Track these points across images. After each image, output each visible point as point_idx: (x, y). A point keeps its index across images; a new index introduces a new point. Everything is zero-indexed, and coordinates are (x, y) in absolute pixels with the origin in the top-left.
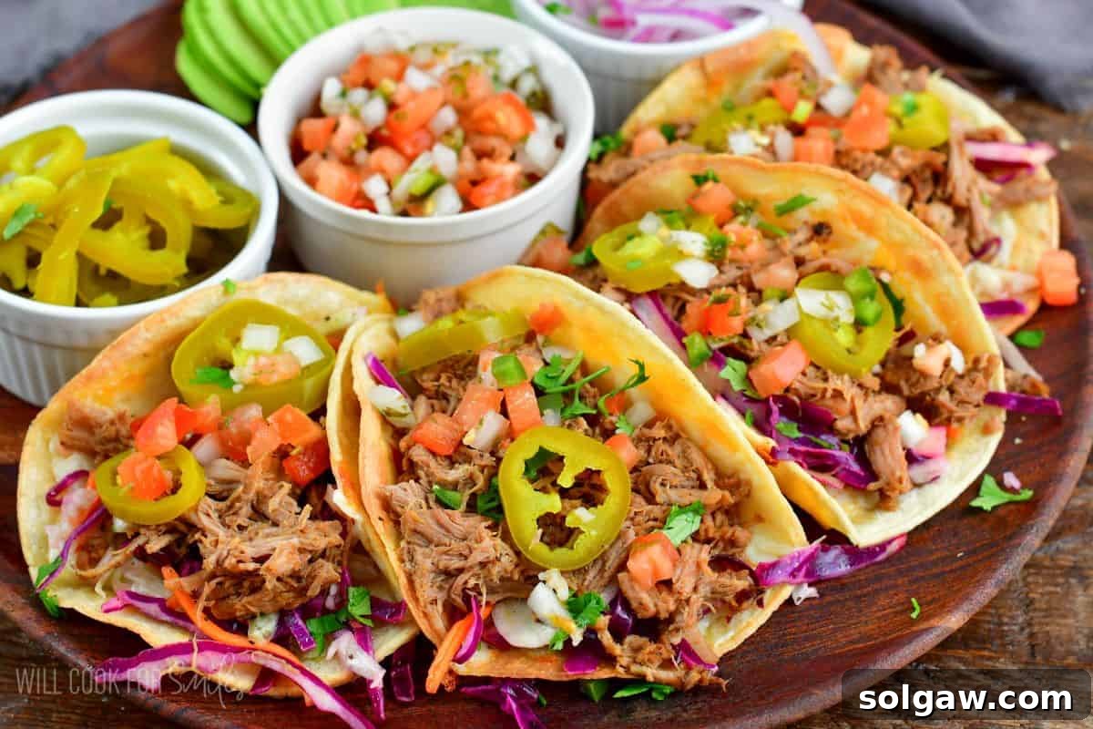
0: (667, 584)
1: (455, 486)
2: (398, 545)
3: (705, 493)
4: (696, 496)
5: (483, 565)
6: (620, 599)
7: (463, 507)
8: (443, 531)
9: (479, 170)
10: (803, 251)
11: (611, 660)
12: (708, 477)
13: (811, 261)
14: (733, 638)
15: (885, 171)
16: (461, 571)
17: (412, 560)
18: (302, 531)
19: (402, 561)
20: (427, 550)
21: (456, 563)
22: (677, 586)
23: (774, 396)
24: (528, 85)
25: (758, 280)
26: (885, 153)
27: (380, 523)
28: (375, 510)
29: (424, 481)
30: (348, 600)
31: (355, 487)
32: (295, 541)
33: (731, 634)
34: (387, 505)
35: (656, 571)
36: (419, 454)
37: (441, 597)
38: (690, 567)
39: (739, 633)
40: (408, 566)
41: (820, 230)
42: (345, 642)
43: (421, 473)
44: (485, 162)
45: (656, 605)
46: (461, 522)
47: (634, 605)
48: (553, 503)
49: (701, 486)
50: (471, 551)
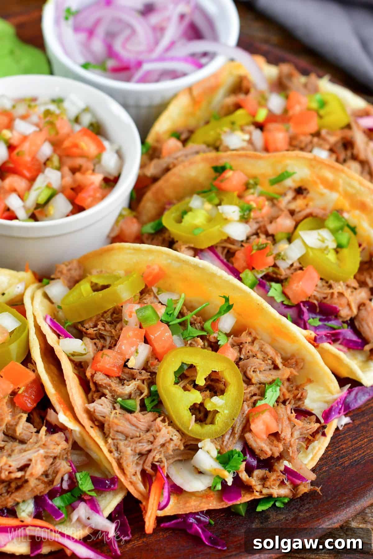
0: (276, 435)
1: (130, 397)
2: (106, 442)
3: (279, 372)
4: (274, 375)
5: (163, 445)
6: (247, 449)
7: (138, 408)
8: (134, 428)
9: (75, 181)
10: (293, 206)
11: (249, 489)
12: (279, 361)
13: (300, 212)
14: (312, 459)
15: (320, 146)
16: (150, 451)
17: (117, 449)
18: (44, 445)
19: (111, 452)
20: (126, 442)
21: (147, 447)
22: (282, 435)
23: (303, 302)
24: (86, 119)
25: (271, 229)
26: (317, 134)
27: (92, 429)
28: (86, 422)
29: (109, 395)
30: (78, 482)
31: (70, 409)
32: (42, 451)
33: (311, 456)
34: (91, 416)
35: (267, 428)
36: (100, 378)
37: (139, 469)
38: (286, 422)
39: (316, 453)
40: (116, 455)
41: (300, 191)
42: (82, 510)
43: (106, 391)
44: (78, 175)
45: (271, 450)
46: (143, 420)
47: (257, 452)
48: (196, 397)
49: (276, 368)
50: (155, 437)
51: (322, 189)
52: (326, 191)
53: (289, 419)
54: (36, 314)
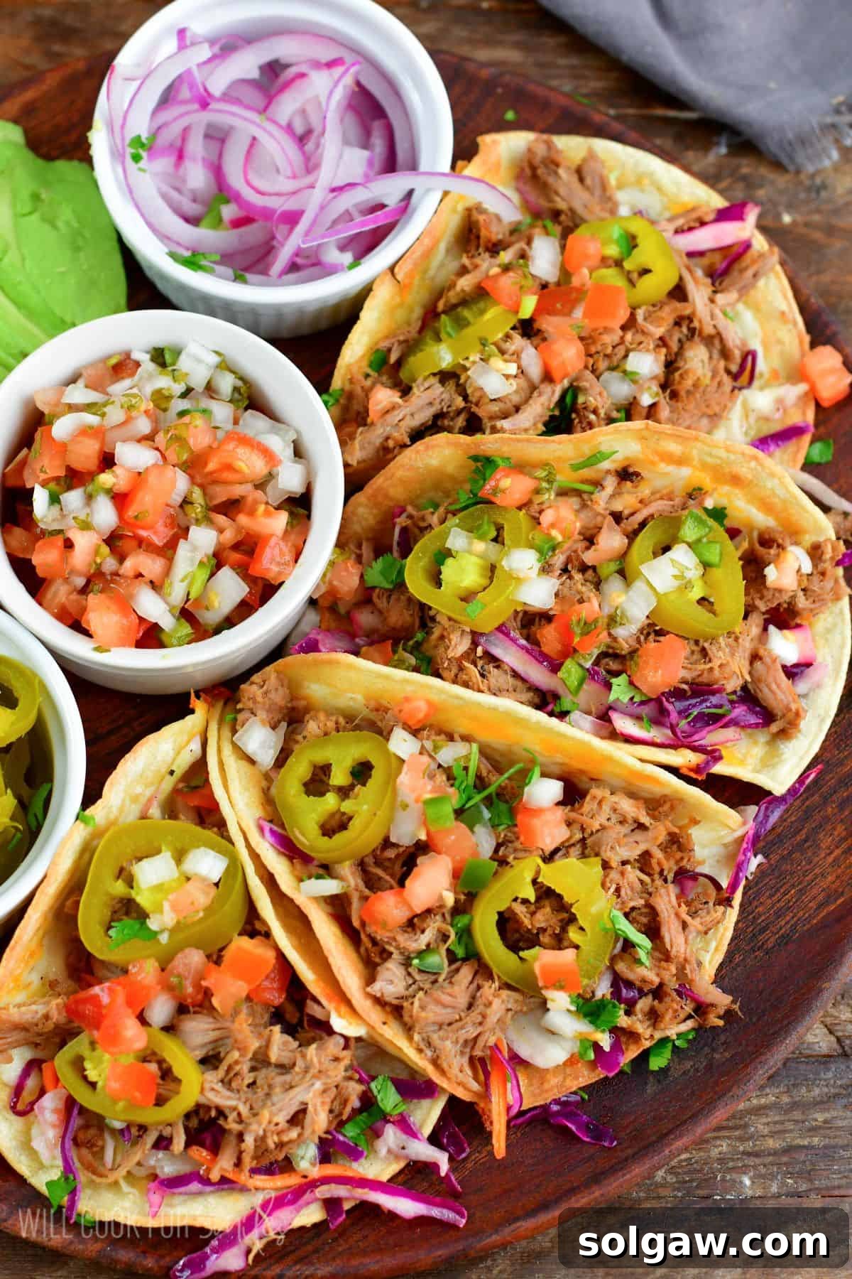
1: (429, 950)
2: (410, 1039)
3: (650, 834)
6: (621, 981)
7: (446, 966)
8: (449, 1010)
9: (239, 529)
10: (618, 506)
11: (633, 1036)
12: (643, 816)
13: (632, 514)
14: (716, 949)
15: (640, 348)
16: (478, 1036)
17: (429, 1044)
18: (320, 1072)
19: (420, 1051)
20: (441, 1033)
21: (474, 1031)
22: (673, 951)
23: (663, 694)
24: (226, 383)
25: (589, 557)
26: (631, 325)
27: (385, 1027)
28: (374, 1015)
29: (396, 955)
30: (376, 1097)
31: (344, 999)
32: (318, 1085)
33: (714, 944)
34: (379, 1001)
36: (377, 930)
37: (465, 1061)
38: (675, 925)
39: (721, 939)
40: (429, 1053)
42: (391, 1135)
43: (392, 949)
44: (243, 519)
45: (658, 975)
47: (638, 982)
49: (641, 827)
50: (484, 1016)
51: (664, 467)
52: (670, 469)
53: (677, 915)
54: (243, 825)
